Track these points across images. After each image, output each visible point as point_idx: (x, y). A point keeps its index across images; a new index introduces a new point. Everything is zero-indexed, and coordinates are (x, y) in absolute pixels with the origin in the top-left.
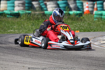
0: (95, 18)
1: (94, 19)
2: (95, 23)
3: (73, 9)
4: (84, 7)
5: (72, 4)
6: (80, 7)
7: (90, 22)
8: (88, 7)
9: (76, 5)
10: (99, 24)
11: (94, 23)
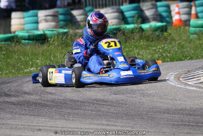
0: (192, 34)
1: (189, 36)
2: (192, 43)
3: (151, 20)
4: (173, 13)
5: (148, 9)
6: (164, 14)
7: (183, 43)
8: (179, 13)
9: (157, 11)
10: (201, 44)
11: (190, 43)
